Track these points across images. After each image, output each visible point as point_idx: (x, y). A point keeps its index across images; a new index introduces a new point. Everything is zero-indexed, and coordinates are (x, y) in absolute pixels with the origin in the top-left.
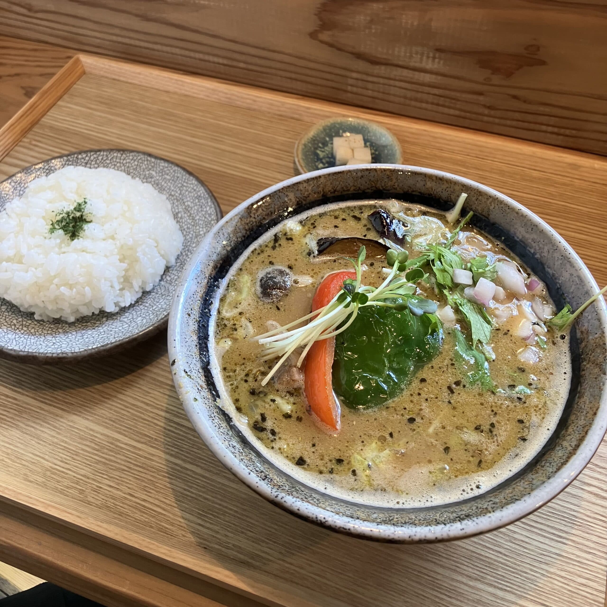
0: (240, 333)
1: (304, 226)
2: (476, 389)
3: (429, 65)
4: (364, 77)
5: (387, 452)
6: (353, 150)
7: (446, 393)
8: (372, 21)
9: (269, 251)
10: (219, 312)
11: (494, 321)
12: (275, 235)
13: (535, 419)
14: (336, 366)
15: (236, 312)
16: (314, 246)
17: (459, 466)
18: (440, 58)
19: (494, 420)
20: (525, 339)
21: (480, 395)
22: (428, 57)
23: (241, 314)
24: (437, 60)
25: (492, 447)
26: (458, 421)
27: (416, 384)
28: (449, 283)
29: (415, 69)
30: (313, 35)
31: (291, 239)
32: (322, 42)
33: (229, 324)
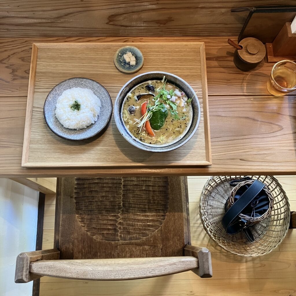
0: (130, 123)
1: (132, 94)
2: (176, 120)
3: (143, 25)
4: (124, 30)
5: (164, 137)
6: (130, 58)
7: (171, 123)
8: (124, 18)
9: (127, 103)
10: (123, 120)
11: (177, 105)
12: (127, 98)
13: (188, 122)
14: (151, 124)
15: (127, 119)
16: (136, 98)
17: (177, 135)
18: (145, 23)
19: (181, 125)
20: (183, 107)
21: (177, 121)
22: (142, 23)
23: (128, 119)
24: (144, 24)
25: (181, 130)
26: (175, 127)
27: (165, 122)
28: (166, 99)
29: (139, 26)
30: (107, 23)
31: (131, 98)
32: (110, 24)
33: (127, 122)
